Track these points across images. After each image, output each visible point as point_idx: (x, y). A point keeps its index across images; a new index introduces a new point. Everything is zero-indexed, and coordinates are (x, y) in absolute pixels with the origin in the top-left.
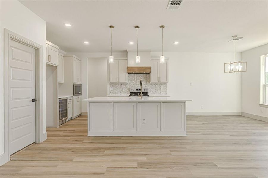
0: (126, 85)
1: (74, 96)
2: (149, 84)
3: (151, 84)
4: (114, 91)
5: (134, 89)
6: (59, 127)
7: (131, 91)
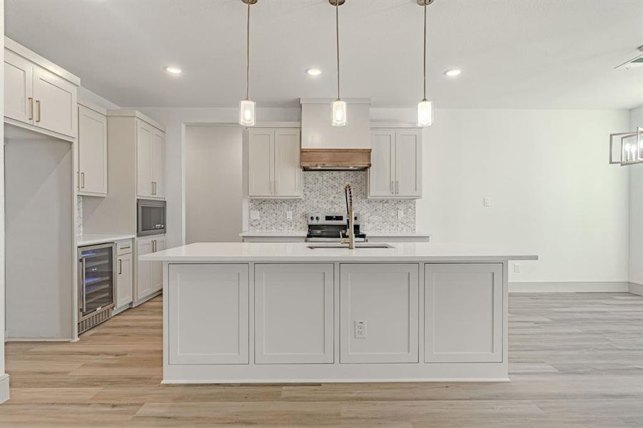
0: (298, 204)
1: (138, 236)
2: (364, 201)
3: (369, 202)
4: (261, 222)
5: (319, 215)
6: (77, 339)
7: (311, 222)
